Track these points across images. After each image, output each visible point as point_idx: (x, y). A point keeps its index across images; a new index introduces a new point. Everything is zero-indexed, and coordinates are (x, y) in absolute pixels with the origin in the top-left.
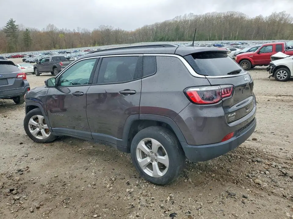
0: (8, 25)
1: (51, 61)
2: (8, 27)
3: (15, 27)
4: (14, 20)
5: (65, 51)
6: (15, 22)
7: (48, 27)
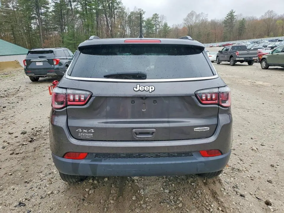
0: (228, 17)
1: (230, 50)
2: (228, 18)
3: (234, 17)
4: (234, 11)
5: (277, 40)
6: (234, 12)
7: (266, 14)
